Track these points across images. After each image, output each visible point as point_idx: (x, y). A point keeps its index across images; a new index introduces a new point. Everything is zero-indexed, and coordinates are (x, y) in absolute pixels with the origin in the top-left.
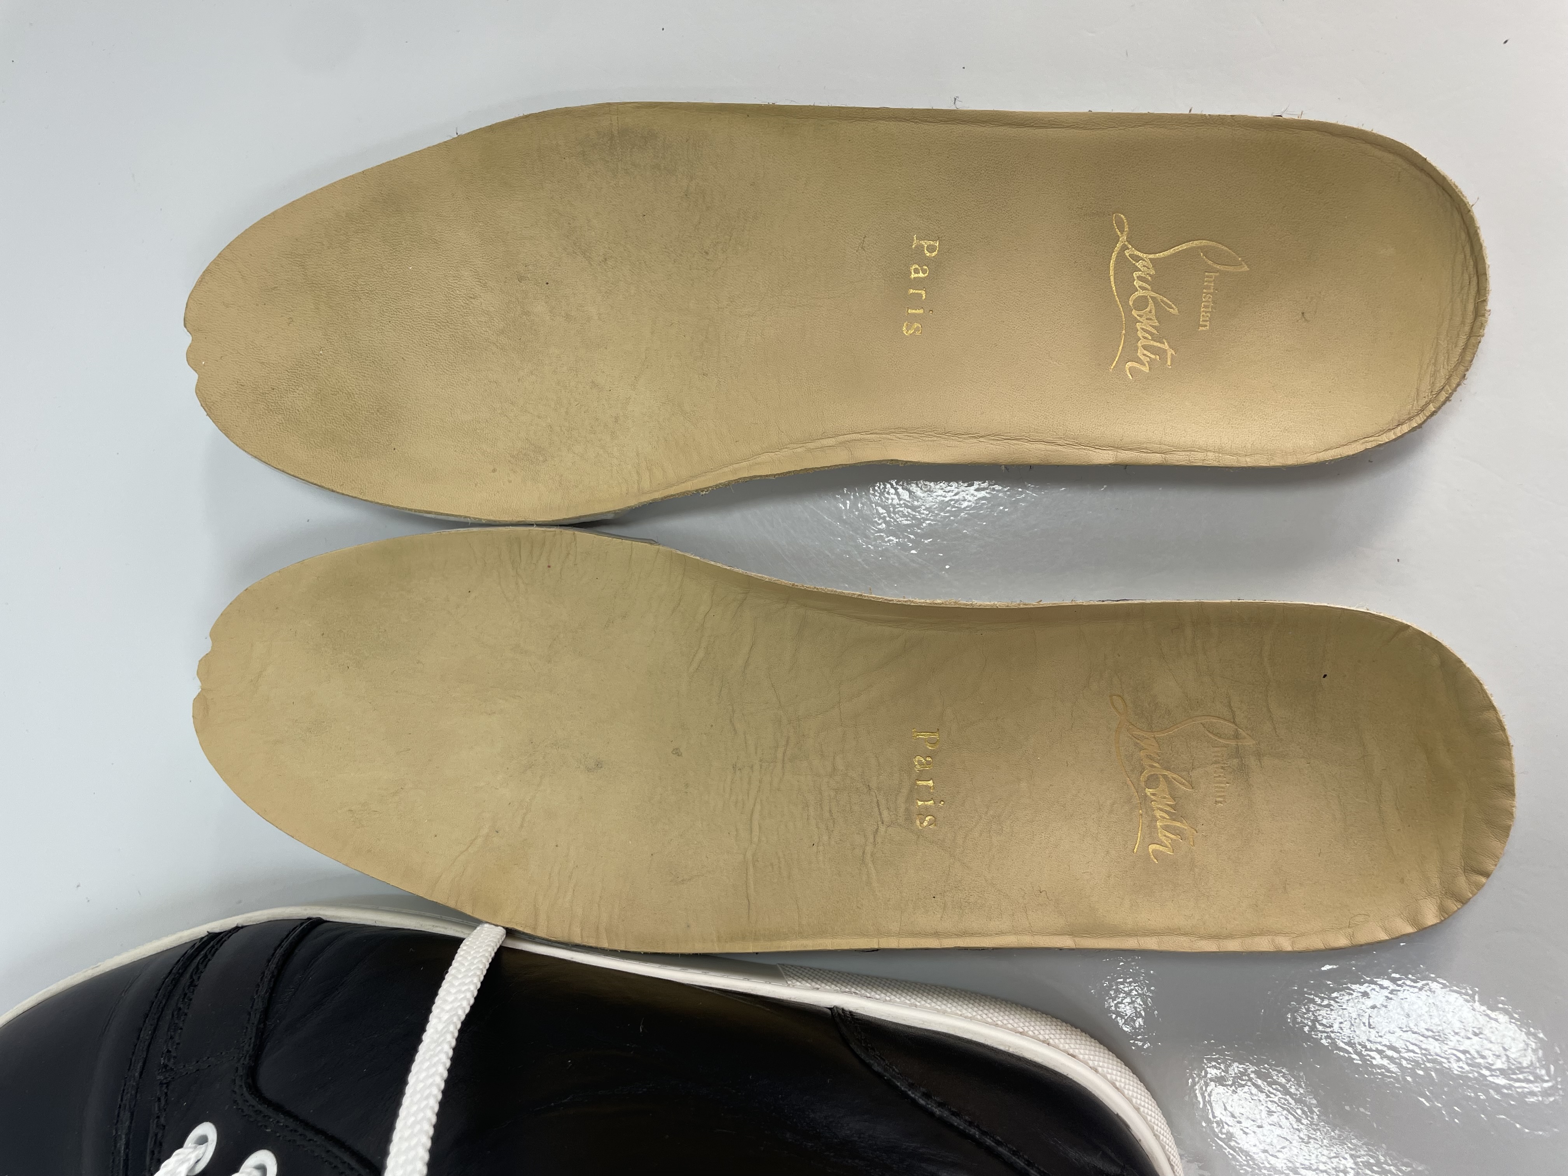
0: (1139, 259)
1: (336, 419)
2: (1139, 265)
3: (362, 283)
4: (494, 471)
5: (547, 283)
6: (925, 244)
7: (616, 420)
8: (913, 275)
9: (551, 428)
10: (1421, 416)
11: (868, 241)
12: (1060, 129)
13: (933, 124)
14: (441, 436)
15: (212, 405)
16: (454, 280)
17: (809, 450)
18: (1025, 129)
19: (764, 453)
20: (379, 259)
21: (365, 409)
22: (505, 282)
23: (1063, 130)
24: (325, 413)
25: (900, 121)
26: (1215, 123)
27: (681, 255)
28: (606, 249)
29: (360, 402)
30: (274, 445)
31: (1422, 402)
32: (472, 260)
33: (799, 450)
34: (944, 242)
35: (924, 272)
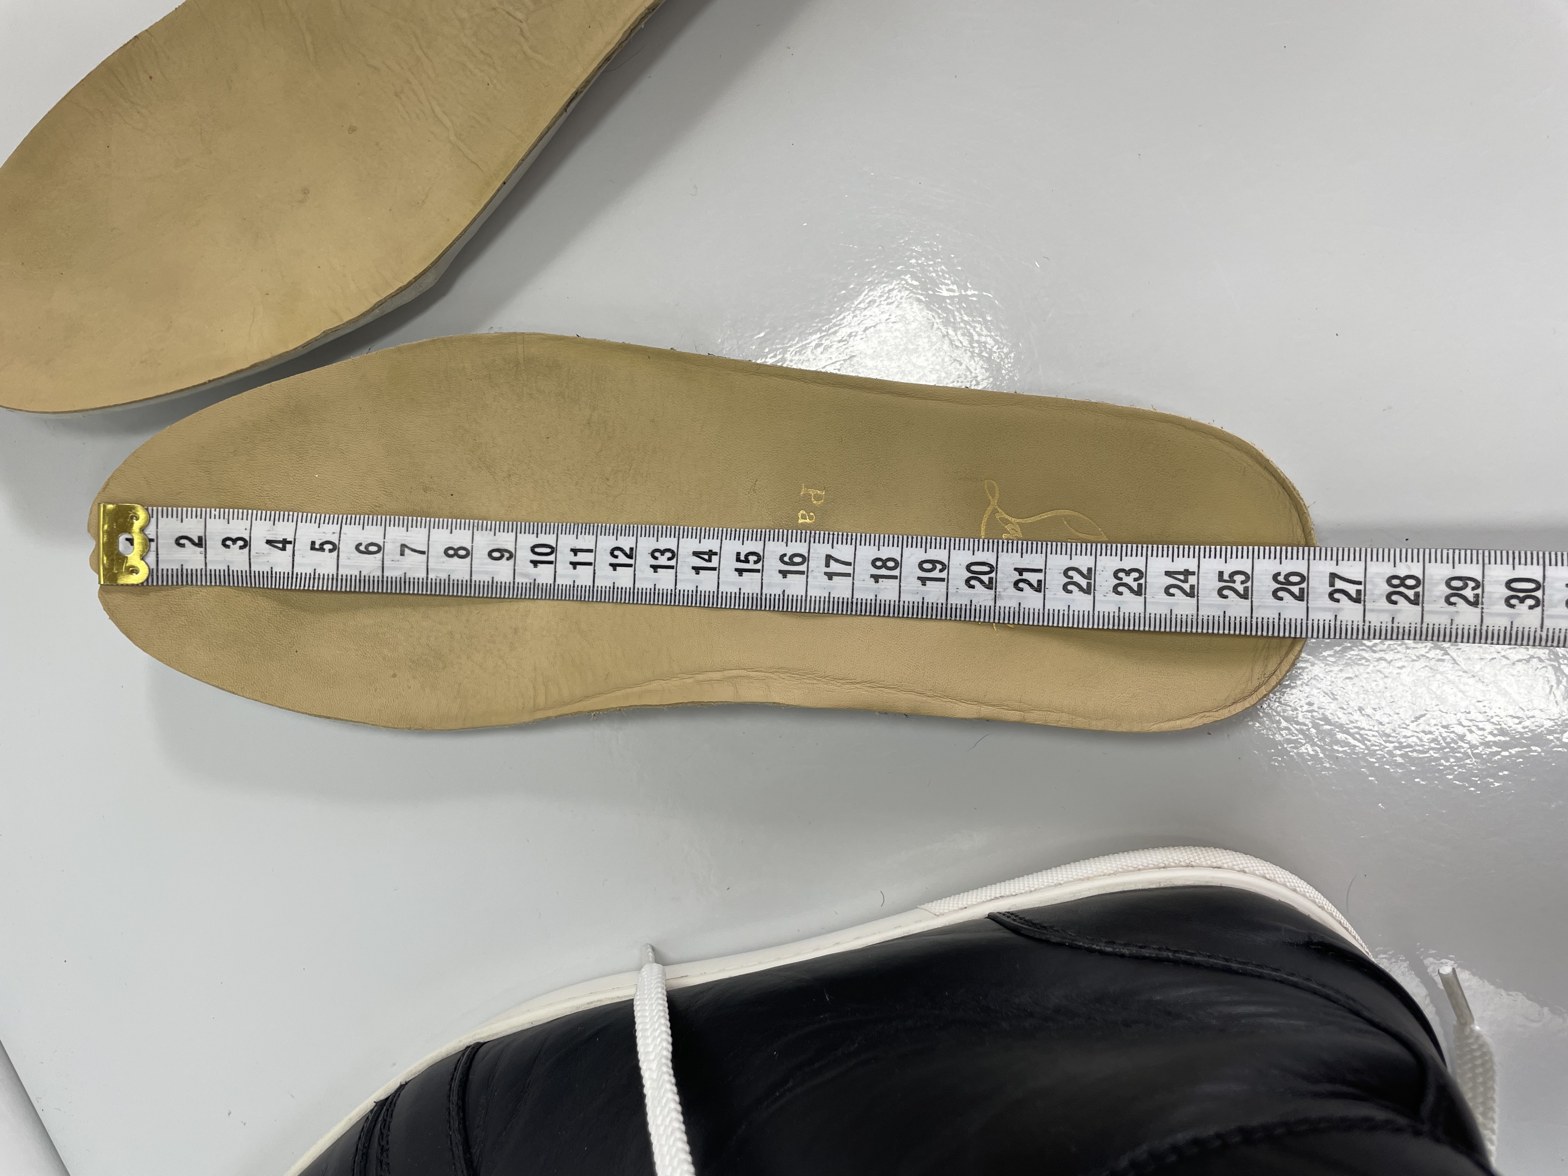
0: (1007, 522)
1: (238, 620)
2: (1008, 527)
3: (269, 489)
4: (394, 676)
5: (452, 495)
6: (812, 492)
7: (516, 631)
8: (801, 521)
9: (452, 634)
10: (1254, 697)
11: (760, 484)
12: (938, 402)
13: (822, 385)
14: (343, 639)
15: (115, 609)
16: (360, 489)
17: (699, 682)
18: (905, 399)
19: (655, 680)
20: (285, 466)
21: (269, 611)
22: (411, 492)
23: (941, 402)
24: (229, 614)
25: (792, 380)
26: (1080, 408)
27: (582, 478)
28: (510, 466)
29: (263, 604)
30: (177, 648)
31: (1256, 683)
32: (378, 471)
33: (689, 681)
34: (830, 492)
35: (811, 518)
